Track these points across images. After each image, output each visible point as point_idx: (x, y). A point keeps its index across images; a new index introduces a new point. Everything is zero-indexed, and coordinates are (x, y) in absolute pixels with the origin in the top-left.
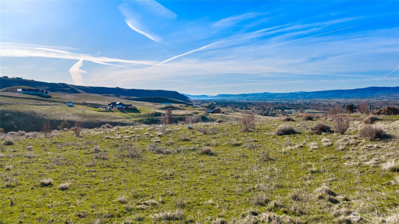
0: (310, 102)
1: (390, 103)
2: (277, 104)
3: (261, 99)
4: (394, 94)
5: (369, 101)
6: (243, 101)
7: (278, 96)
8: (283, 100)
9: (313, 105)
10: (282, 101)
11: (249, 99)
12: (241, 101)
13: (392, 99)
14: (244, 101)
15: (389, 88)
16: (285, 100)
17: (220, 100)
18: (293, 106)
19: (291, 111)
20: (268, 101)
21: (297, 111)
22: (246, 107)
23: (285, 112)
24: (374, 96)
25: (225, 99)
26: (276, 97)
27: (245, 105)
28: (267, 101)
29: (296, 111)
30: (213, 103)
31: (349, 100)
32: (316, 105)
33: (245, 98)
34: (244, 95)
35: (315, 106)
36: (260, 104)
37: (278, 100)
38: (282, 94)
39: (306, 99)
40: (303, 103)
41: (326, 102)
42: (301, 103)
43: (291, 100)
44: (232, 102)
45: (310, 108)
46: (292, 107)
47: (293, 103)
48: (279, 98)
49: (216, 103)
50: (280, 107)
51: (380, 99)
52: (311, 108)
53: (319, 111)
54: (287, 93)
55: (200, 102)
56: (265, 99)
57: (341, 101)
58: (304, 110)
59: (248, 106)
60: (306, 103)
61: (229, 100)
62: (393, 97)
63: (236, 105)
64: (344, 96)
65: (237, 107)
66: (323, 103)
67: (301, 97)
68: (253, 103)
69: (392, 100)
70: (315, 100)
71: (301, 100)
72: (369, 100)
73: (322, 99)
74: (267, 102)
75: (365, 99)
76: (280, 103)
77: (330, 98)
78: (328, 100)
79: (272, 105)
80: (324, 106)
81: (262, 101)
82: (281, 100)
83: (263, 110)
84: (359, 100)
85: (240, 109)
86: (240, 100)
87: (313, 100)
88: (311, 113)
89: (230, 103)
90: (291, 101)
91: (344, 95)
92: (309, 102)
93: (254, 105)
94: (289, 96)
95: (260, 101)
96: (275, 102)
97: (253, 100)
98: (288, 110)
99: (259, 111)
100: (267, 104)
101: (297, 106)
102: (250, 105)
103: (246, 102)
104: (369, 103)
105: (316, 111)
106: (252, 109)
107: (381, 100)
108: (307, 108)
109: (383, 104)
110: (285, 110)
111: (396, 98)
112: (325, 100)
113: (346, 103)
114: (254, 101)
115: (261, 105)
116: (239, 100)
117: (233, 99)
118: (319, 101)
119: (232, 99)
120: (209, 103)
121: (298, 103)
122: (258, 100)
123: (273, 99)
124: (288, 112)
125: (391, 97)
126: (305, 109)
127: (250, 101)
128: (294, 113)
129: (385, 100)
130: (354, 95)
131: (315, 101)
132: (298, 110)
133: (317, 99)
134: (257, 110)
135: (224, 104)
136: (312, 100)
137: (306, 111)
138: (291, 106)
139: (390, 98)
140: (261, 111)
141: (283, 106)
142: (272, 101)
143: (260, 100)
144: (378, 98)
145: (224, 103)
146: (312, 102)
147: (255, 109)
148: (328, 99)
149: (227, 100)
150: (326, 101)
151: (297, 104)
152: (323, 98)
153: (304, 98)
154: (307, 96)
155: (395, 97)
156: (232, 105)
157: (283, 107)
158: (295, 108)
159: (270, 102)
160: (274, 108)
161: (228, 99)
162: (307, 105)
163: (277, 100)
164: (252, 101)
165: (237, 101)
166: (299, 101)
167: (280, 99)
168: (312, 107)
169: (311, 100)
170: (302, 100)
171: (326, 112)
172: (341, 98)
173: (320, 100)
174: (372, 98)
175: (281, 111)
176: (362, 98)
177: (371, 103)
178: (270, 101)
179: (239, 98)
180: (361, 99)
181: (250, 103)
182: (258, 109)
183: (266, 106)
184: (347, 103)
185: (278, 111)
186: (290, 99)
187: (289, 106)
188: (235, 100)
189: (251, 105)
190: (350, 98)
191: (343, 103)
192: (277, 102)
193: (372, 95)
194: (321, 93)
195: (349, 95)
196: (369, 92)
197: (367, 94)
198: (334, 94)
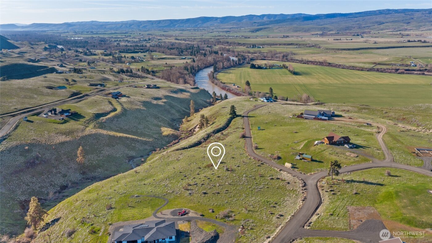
4: (221, 25)
7: (109, 26)
11: (77, 31)
24: (205, 28)
25: (44, 30)
26: (107, 27)
38: (113, 23)
54: (118, 23)
87: (150, 32)
91: (178, 25)
94: (122, 26)
97: (82, 33)
114: (84, 34)
119: (54, 32)
125: (219, 28)
130: (186, 25)
149: (48, 32)
152: (158, 29)
155: (222, 29)
163: (111, 33)
167: (113, 32)
173: (156, 33)
179: (62, 29)
193: (203, 26)
194: (155, 23)
195: (182, 25)
196: (200, 22)
197: (198, 25)
198: (168, 24)
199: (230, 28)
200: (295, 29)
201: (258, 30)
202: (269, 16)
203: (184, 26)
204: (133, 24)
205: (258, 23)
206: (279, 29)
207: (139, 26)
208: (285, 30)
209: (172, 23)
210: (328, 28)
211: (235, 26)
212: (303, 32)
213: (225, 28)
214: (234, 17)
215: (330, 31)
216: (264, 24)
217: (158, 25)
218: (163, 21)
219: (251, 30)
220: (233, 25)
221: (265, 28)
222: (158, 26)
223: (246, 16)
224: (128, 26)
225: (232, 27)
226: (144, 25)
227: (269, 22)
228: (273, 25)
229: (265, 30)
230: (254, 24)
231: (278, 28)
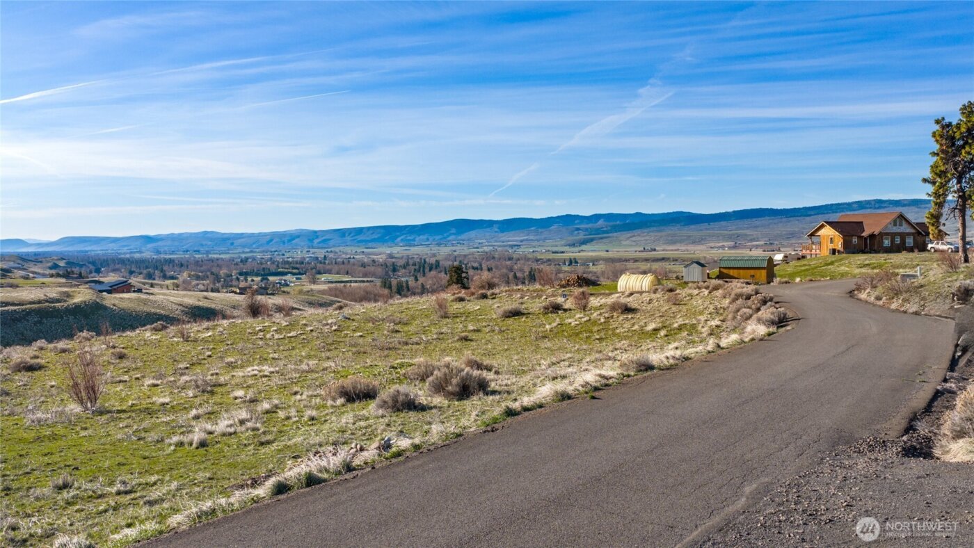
0: (327, 254)
1: (496, 256)
2: (244, 261)
3: (195, 249)
4: (501, 235)
5: (455, 251)
6: (144, 255)
7: (243, 240)
8: (255, 252)
9: (336, 263)
10: (255, 254)
11: (162, 250)
12: (137, 256)
13: (499, 246)
14: (147, 255)
15: (490, 223)
16: (263, 252)
17: (70, 254)
18: (287, 266)
19: (285, 281)
20: (217, 253)
21: (300, 279)
22: (162, 272)
23: (274, 284)
24: (463, 240)
25: (87, 249)
26: (237, 242)
27: (156, 268)
28: (214, 254)
29: (297, 279)
30: (57, 263)
31: (412, 248)
32: (343, 263)
33: (149, 246)
34: (148, 239)
35: (342, 266)
36: (198, 263)
37: (243, 252)
38: (252, 235)
39: (313, 247)
40: (308, 257)
41: (364, 256)
42: (304, 258)
43: (276, 251)
44: (113, 261)
45: (331, 270)
46: (286, 270)
47: (286, 259)
48: (244, 246)
49: (67, 263)
50: (255, 270)
51: (475, 246)
52: (333, 271)
53: (352, 277)
54: (265, 235)
55: (14, 261)
56: (207, 249)
57: (396, 252)
58: (319, 276)
59: (165, 268)
60: (317, 258)
61: (101, 252)
62: (500, 242)
63: (127, 266)
64: (402, 240)
65: (134, 272)
66: (357, 257)
67: (302, 244)
68: (177, 262)
69: (499, 249)
70: (337, 249)
71: (301, 252)
72: (454, 248)
73: (353, 248)
74: (215, 256)
75: (446, 246)
76: (250, 260)
77: (370, 245)
78: (366, 250)
79: (233, 266)
80: (363, 265)
81: (200, 256)
82: (251, 252)
83: (214, 280)
84: (435, 249)
85: (145, 279)
86: (135, 252)
87: (332, 249)
88: (336, 282)
89: (107, 261)
90: (279, 255)
91: (402, 237)
92: (325, 256)
93: (182, 265)
94: (271, 240)
95: (197, 256)
96: (236, 256)
97: (173, 252)
98: (279, 278)
99: (202, 282)
100: (218, 263)
101: (298, 266)
102: (171, 265)
103: (155, 257)
104: (456, 257)
105: (346, 278)
106: (181, 279)
107: (478, 250)
108: (322, 272)
109: (483, 259)
110: (271, 278)
111: (505, 243)
112: (359, 250)
113: (408, 256)
114: (176, 254)
115: (201, 266)
116: (131, 252)
117: (113, 250)
118: (346, 254)
119: (109, 251)
120: (41, 262)
121: (299, 259)
122: (187, 251)
123: (229, 250)
124: (280, 283)
125: (496, 241)
126: (319, 273)
127: (167, 257)
128: (295, 285)
129: (486, 249)
130: (421, 237)
131: (336, 253)
132: (303, 277)
133: (341, 248)
134: (197, 280)
135: (91, 267)
136: (329, 250)
137: (323, 278)
138: (283, 266)
139: (495, 244)
140: (208, 282)
141: (264, 266)
142: (228, 253)
143: (195, 251)
144: (471, 244)
145: (90, 263)
146: (331, 255)
147: (189, 277)
148: (367, 248)
149: (93, 252)
150: (363, 252)
151: (297, 263)
152: (353, 246)
153: (309, 247)
154: (316, 241)
155: (503, 242)
156: (117, 266)
157: (264, 269)
158: (294, 271)
159: (223, 256)
160: (241, 274)
161: (96, 250)
162: (321, 263)
163: (240, 253)
164: (170, 254)
165: (128, 256)
166: (298, 255)
167: (248, 250)
168: (336, 268)
169: (327, 252)
170: (304, 252)
171: (369, 279)
172: (397, 245)
173: (348, 249)
174: (461, 244)
175: (262, 281)
176: (439, 245)
177: (460, 256)
178: (223, 253)
179: (132, 247)
180: (438, 248)
181: (171, 261)
182: (198, 278)
183: (218, 269)
184: (410, 257)
185: (253, 280)
186: (273, 250)
187: (278, 266)
188: (120, 254)
189: (173, 266)
190: (414, 245)
191: (402, 258)
192: (243, 256)
193: (460, 237)
194: (350, 234)
195: (411, 238)
196: (452, 232)
197: (448, 236)
198: (379, 235)
199: (522, 241)
200: (670, 238)
201: (584, 242)
202: (609, 217)
203: (417, 239)
204: (298, 237)
205: (587, 229)
206: (634, 239)
207: (311, 240)
208: (646, 240)
209: (389, 233)
210: (746, 235)
211: (532, 237)
212: (690, 243)
213: (509, 241)
214: (531, 219)
215: (752, 240)
216: (598, 231)
217: (356, 237)
218: (369, 228)
219: (568, 242)
220: (528, 235)
221: (602, 238)
222: (354, 240)
223: (558, 217)
224: (286, 241)
225: (525, 238)
226: (323, 238)
227: (609, 228)
228: (619, 233)
229: (601, 241)
230: (576, 232)
231: (631, 237)
